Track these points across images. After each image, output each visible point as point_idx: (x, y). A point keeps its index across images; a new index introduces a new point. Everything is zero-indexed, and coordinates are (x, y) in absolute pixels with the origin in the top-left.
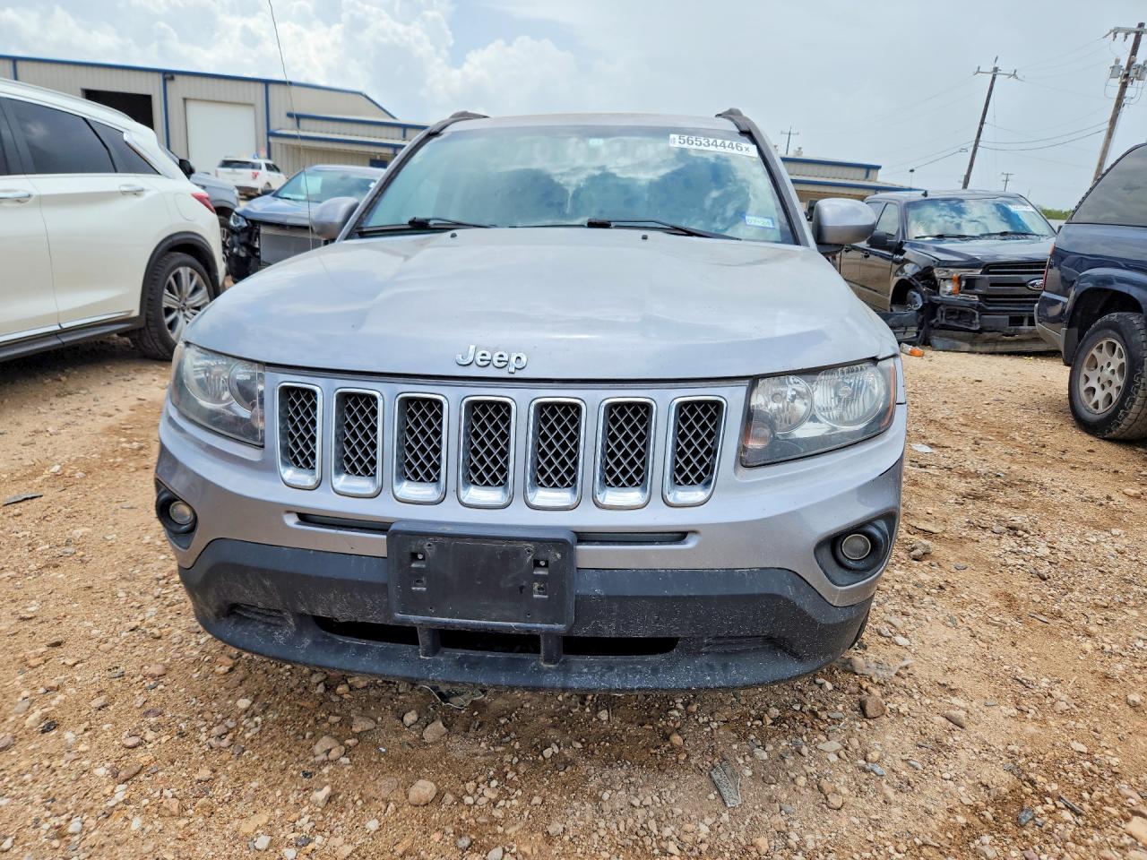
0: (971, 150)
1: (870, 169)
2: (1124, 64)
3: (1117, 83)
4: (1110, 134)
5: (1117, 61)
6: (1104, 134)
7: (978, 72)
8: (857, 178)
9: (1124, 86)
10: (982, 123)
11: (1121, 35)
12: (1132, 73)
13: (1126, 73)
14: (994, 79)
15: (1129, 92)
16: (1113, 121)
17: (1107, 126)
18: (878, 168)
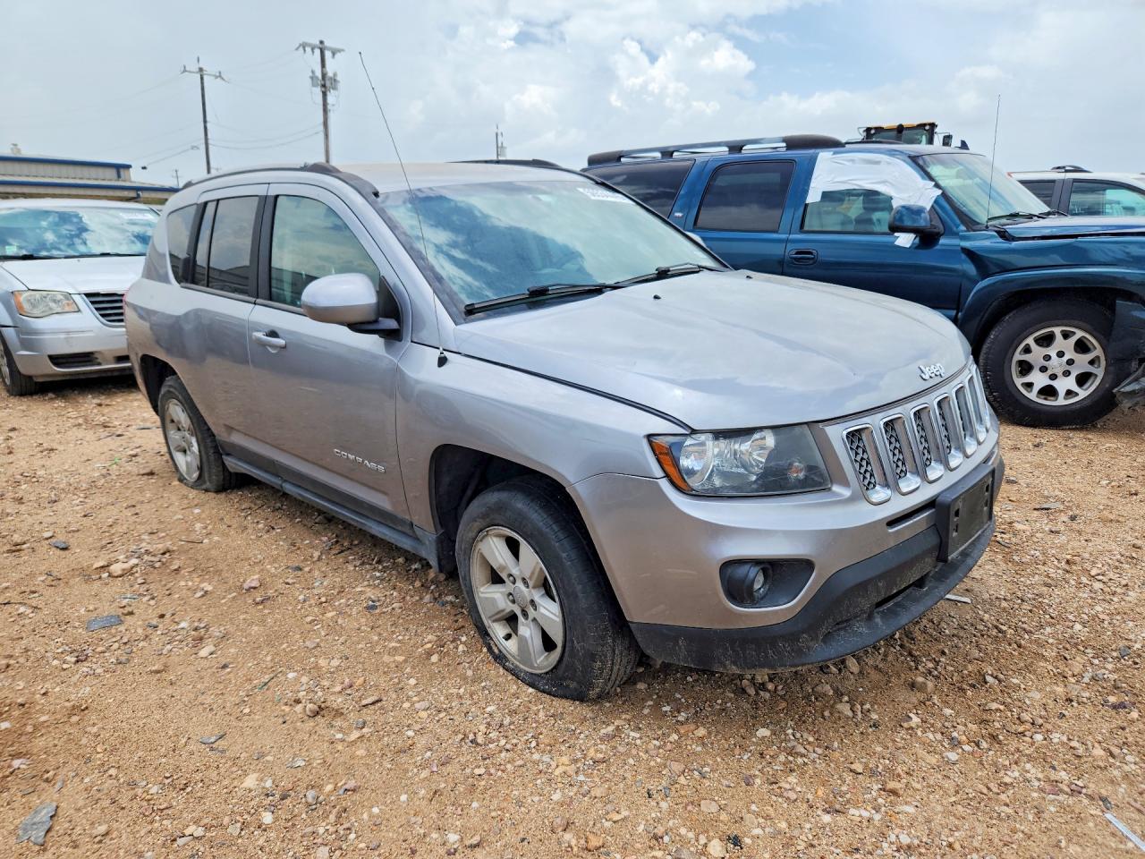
0: (203, 146)
1: (120, 168)
2: (319, 74)
3: (318, 91)
4: (327, 136)
5: (313, 72)
6: (322, 135)
7: (185, 71)
8: (108, 178)
9: (324, 94)
10: (205, 122)
11: (308, 49)
12: (328, 84)
13: (323, 82)
14: (202, 79)
15: (330, 99)
16: (325, 124)
17: (322, 128)
18: (128, 167)
